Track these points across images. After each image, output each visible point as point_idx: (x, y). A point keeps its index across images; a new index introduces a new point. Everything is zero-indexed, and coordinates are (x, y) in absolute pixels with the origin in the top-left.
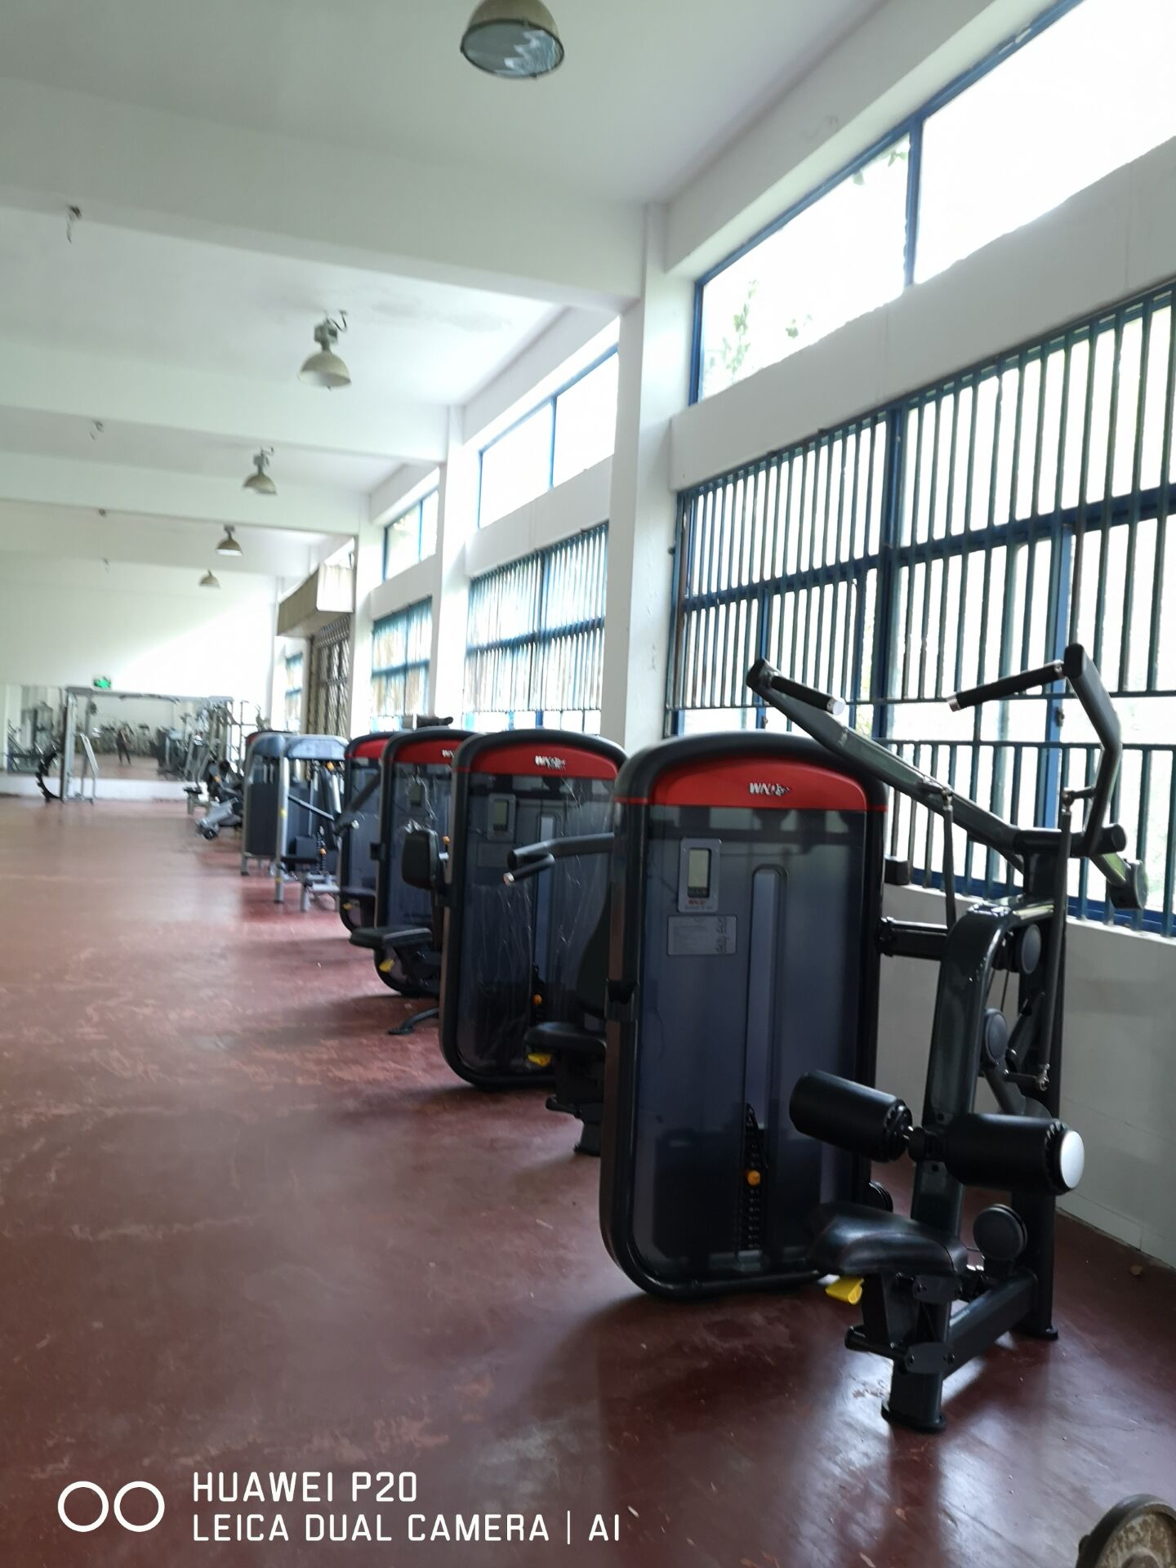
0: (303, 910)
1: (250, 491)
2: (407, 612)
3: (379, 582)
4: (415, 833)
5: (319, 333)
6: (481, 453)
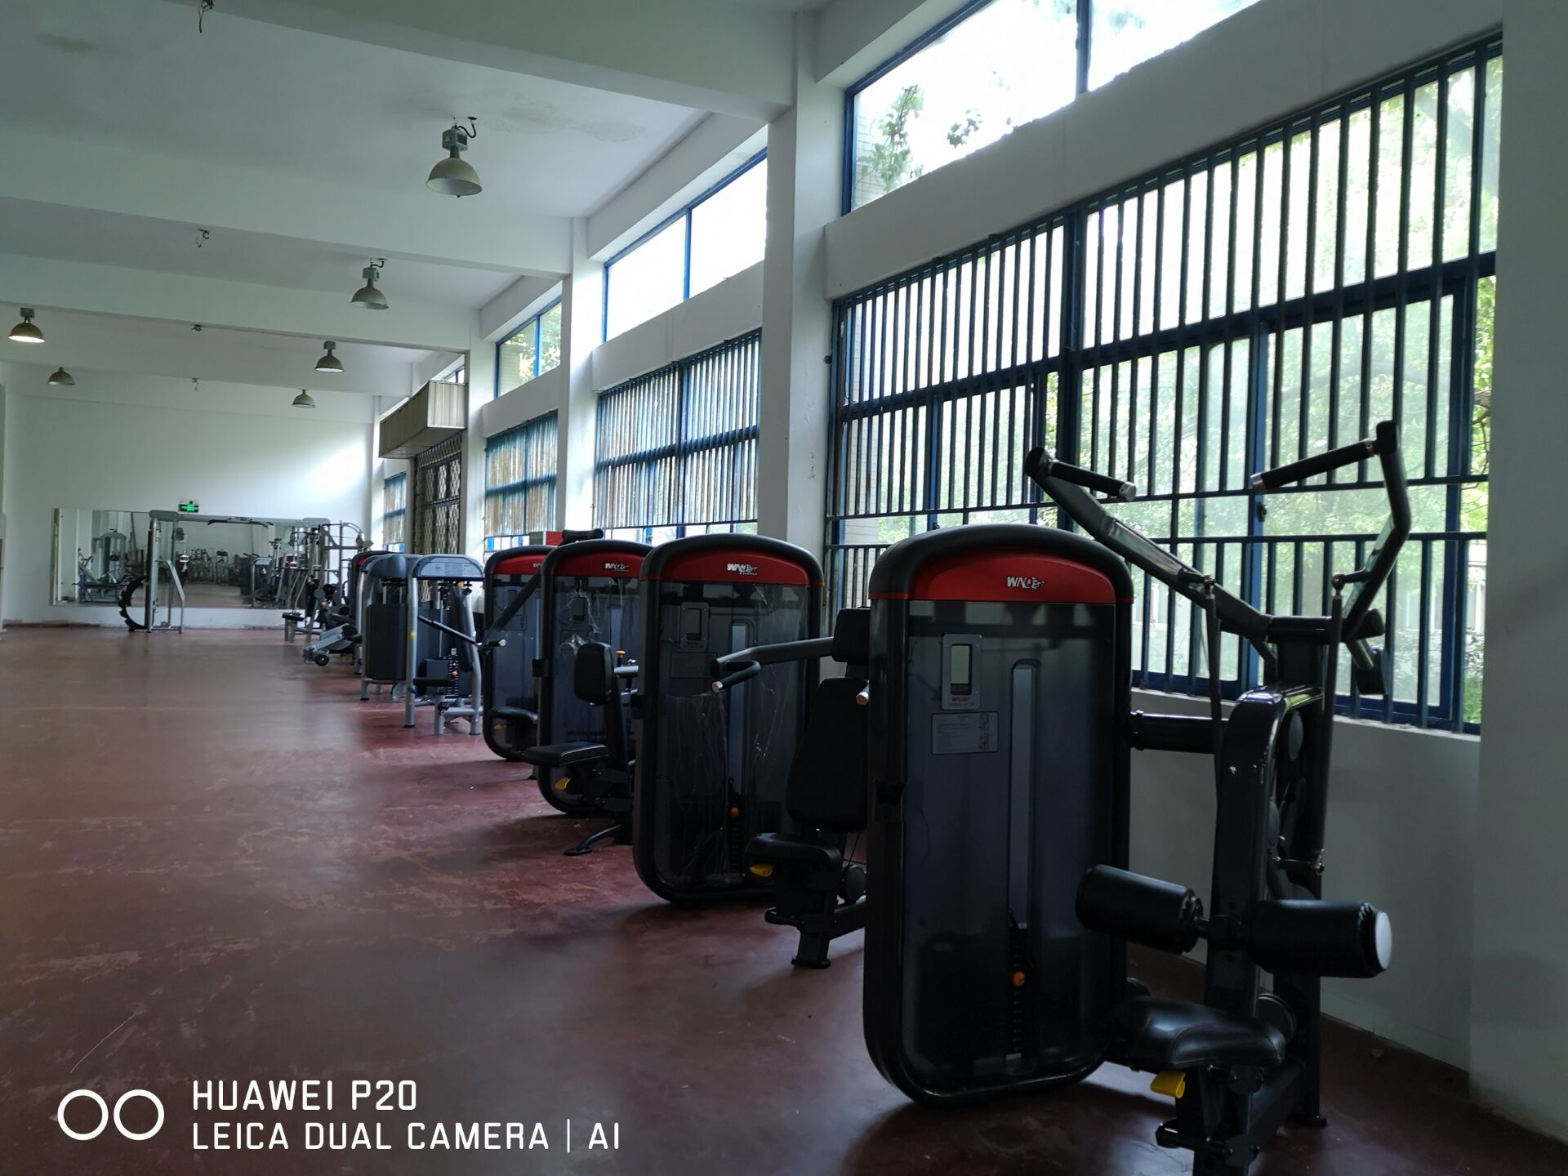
0: (437, 734)
1: (360, 304)
2: (526, 429)
3: (490, 397)
4: (581, 648)
5: (448, 139)
6: (607, 267)
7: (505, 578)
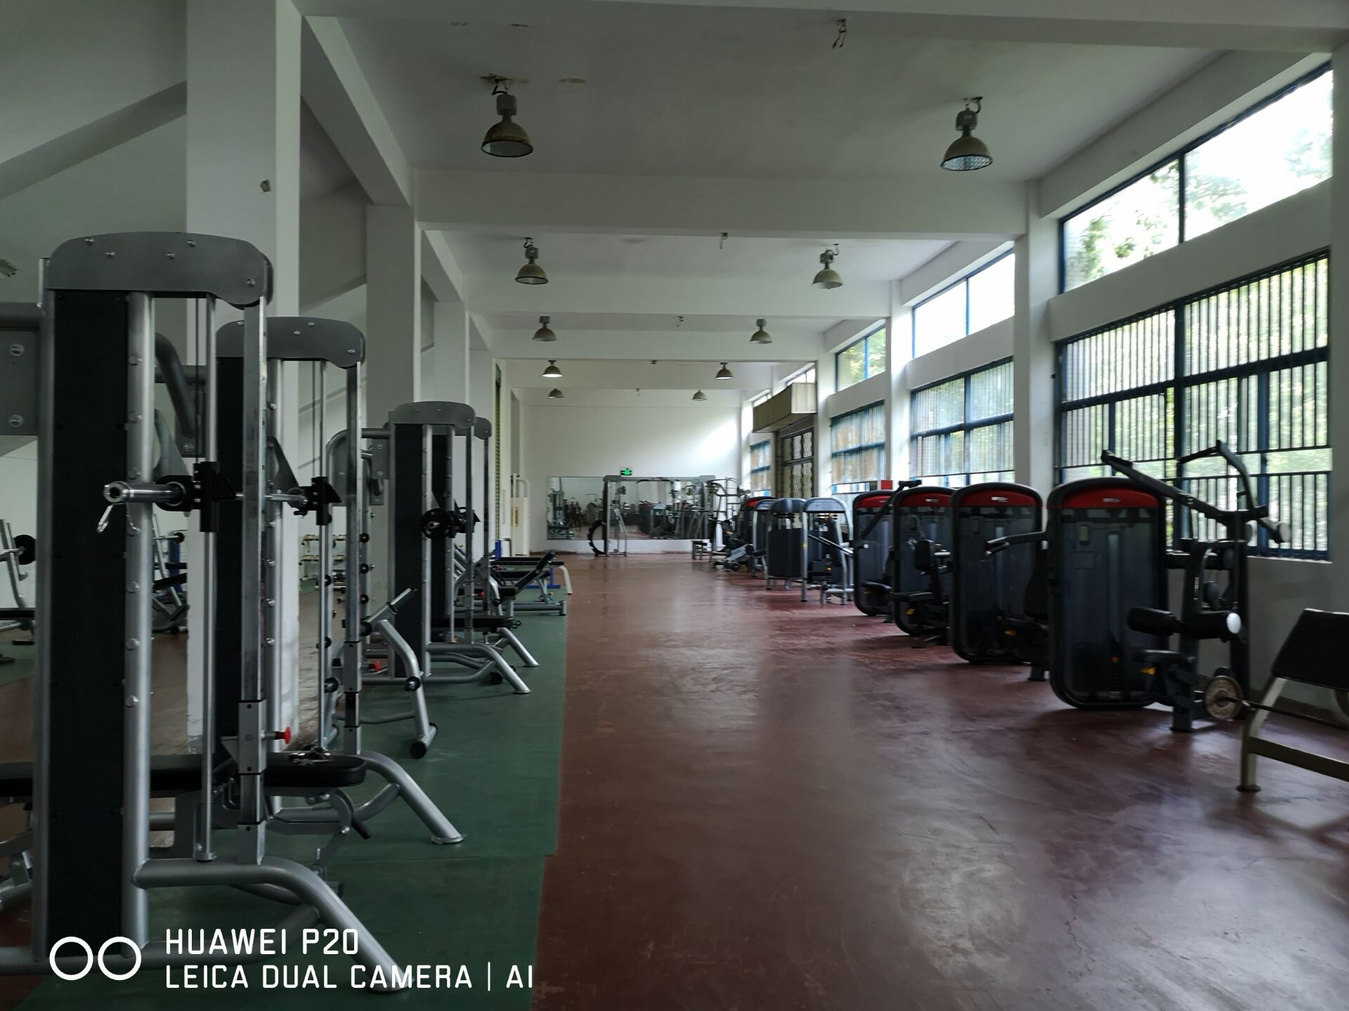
0: (822, 604)
1: (755, 342)
2: (860, 412)
3: (832, 392)
4: (916, 545)
5: (823, 258)
6: (914, 308)
7: (863, 510)
